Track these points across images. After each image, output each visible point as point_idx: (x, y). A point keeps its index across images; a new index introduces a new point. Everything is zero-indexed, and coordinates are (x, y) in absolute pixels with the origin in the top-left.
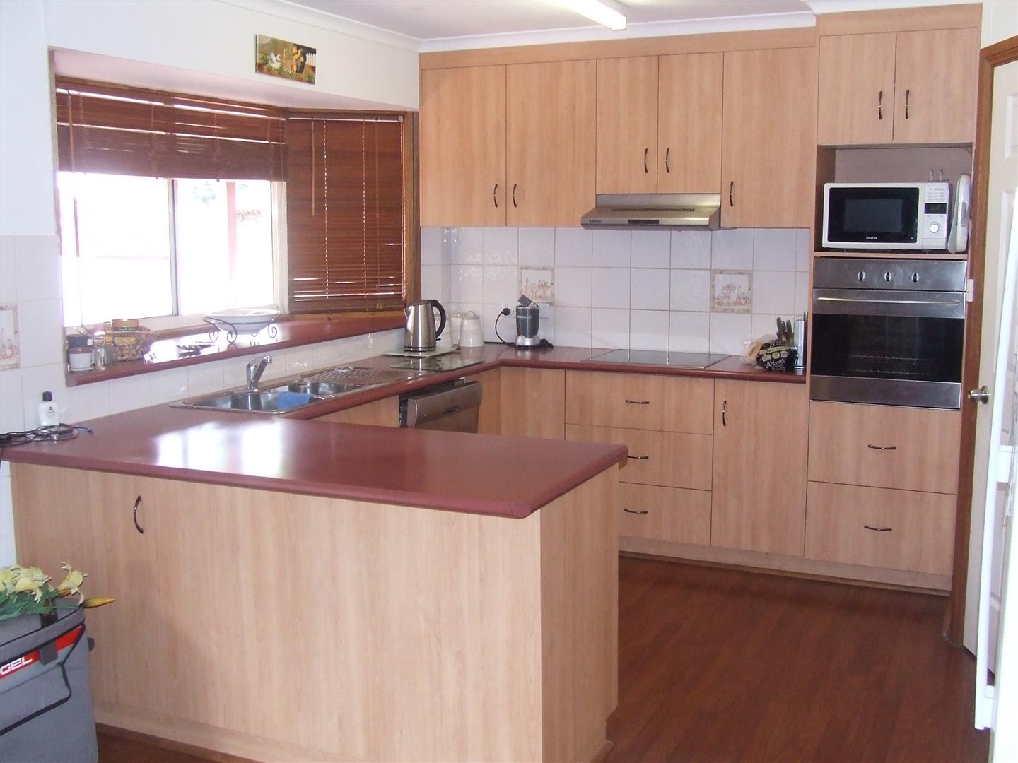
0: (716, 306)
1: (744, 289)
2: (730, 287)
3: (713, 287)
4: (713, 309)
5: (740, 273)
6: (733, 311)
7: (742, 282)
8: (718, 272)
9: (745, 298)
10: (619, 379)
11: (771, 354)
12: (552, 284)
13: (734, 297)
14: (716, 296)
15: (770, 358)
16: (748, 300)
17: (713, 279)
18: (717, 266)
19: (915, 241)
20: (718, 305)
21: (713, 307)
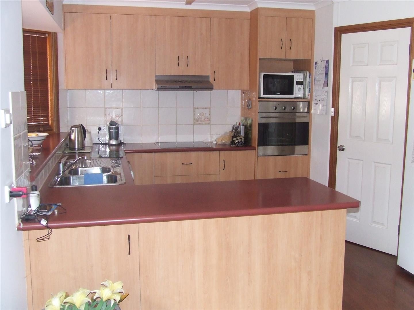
0: (196, 122)
1: (207, 115)
2: (202, 114)
3: (195, 114)
4: (195, 124)
5: (206, 108)
6: (203, 124)
7: (206, 112)
8: (197, 108)
9: (208, 118)
10: (178, 154)
11: (238, 140)
12: (122, 115)
13: (203, 118)
14: (196, 118)
15: (238, 141)
16: (209, 119)
17: (194, 111)
18: (195, 106)
19: (293, 95)
20: (197, 121)
21: (195, 123)
